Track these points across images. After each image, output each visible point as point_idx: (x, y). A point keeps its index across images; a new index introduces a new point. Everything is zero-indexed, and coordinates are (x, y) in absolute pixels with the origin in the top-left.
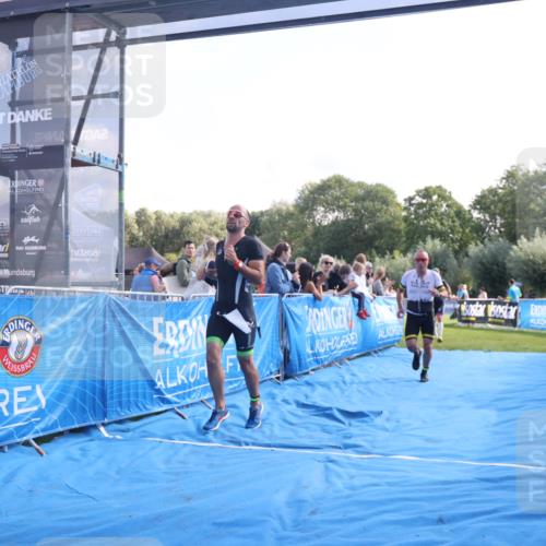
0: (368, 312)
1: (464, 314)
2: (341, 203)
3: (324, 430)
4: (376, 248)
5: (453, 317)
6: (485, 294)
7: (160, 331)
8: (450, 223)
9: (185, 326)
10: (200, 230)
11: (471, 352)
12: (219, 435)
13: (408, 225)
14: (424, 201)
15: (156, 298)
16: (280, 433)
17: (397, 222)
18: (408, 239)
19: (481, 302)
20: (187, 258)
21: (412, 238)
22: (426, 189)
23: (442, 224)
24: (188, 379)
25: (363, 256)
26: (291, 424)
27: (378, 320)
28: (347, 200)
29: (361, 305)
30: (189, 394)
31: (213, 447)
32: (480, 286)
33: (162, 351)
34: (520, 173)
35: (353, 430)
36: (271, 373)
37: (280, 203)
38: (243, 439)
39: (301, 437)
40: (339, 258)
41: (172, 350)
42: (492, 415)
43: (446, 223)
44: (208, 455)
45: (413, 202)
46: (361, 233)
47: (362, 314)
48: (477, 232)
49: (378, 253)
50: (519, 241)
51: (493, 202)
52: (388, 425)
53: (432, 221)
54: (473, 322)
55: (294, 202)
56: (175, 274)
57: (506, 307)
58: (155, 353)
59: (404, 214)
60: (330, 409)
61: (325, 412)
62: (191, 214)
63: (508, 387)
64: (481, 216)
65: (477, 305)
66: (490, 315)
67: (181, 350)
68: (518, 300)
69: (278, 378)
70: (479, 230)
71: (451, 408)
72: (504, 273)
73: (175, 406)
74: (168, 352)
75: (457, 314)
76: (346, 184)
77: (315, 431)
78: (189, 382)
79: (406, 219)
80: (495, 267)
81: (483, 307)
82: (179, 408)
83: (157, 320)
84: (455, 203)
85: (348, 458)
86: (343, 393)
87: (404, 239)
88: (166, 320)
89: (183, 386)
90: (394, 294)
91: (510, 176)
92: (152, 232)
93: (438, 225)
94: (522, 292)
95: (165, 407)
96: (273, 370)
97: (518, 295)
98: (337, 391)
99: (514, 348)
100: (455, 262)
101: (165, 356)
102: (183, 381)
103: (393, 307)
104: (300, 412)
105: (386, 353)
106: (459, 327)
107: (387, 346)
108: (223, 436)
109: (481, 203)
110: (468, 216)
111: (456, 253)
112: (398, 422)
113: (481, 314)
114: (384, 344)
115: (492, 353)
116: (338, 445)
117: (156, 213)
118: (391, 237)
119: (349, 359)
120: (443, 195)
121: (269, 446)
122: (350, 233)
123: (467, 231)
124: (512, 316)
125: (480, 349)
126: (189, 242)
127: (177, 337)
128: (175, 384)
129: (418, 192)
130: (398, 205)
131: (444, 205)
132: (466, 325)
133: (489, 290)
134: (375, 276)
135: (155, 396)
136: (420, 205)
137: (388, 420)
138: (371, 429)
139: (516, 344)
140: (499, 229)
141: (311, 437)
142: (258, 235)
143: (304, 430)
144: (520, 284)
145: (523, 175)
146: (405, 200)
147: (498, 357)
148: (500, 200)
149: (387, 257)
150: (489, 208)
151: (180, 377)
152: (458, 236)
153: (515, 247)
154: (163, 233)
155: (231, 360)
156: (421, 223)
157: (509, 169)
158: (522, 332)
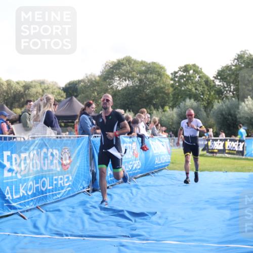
0: (148, 147)
1: (210, 148)
2: (130, 75)
3: (118, 225)
4: (154, 105)
5: (203, 150)
6: (224, 134)
7: (8, 161)
8: (201, 89)
9: (25, 157)
10: (37, 93)
11: (215, 173)
12: (48, 230)
13: (174, 90)
14: (185, 74)
15: (5, 138)
16: (90, 227)
17: (166, 88)
18: (174, 98)
19: (221, 140)
20: (28, 111)
21: (177, 98)
22: (186, 66)
23: (196, 89)
24: (26, 192)
25: (145, 110)
26: (97, 221)
27: (155, 152)
28: (134, 73)
29: (143, 142)
30: (28, 203)
31: (43, 238)
32: (220, 129)
33: (9, 174)
34: (246, 56)
35: (137, 225)
36: (84, 188)
37: (91, 75)
38: (64, 232)
39: (103, 230)
40: (129, 111)
41: (16, 173)
42: (227, 213)
43: (199, 89)
44: (41, 243)
45: (177, 75)
46: (144, 95)
47: (144, 148)
48: (219, 95)
49: (155, 108)
50: (246, 100)
51: (229, 75)
52: (160, 221)
53: (190, 87)
54: (216, 153)
55: (100, 74)
56: (20, 123)
57: (237, 143)
58: (5, 176)
59: (172, 82)
60: (122, 211)
61: (119, 214)
62: (32, 82)
63: (238, 195)
64: (221, 84)
65: (219, 142)
66: (227, 148)
67: (22, 173)
68: (244, 138)
69: (88, 191)
70: (219, 93)
71: (201, 209)
72: (236, 121)
73: (18, 211)
74: (14, 175)
75: (206, 148)
76: (133, 62)
77: (112, 226)
78: (28, 195)
79: (172, 86)
80: (230, 117)
81: (222, 143)
82: (21, 212)
83: (6, 154)
84: (205, 76)
85: (134, 243)
86: (131, 200)
87: (171, 99)
88: (12, 153)
89: (24, 197)
90: (165, 135)
91: (240, 57)
92: (5, 94)
93: (193, 90)
94: (247, 133)
95: (12, 212)
96: (85, 186)
97: (245, 134)
98: (127, 199)
99: (242, 170)
100: (205, 114)
101: (12, 178)
102: (24, 194)
103: (164, 143)
104: (102, 213)
105: (159, 174)
106: (207, 156)
107: (160, 169)
108: (51, 230)
109: (221, 75)
110: (212, 84)
111: (205, 108)
112: (167, 219)
113: (221, 147)
114: (159, 168)
115: (228, 173)
116: (128, 235)
117: (7, 81)
118: (163, 98)
119: (135, 178)
120: (197, 70)
121: (81, 236)
122: (136, 95)
123: (212, 93)
124: (241, 149)
125: (220, 170)
126: (30, 101)
127: (20, 165)
128: (18, 196)
129: (180, 68)
130: (168, 76)
131: (198, 77)
132: (212, 155)
133: (227, 132)
134: (152, 123)
135: (5, 205)
136: (182, 77)
137: (160, 217)
138: (149, 224)
139: (244, 167)
140: (232, 92)
141: (109, 230)
142: (76, 97)
143: (105, 225)
144: (246, 128)
145: (247, 57)
146: (172, 74)
147: (232, 176)
148: (233, 74)
149: (160, 110)
150: (226, 78)
151: (22, 192)
152: (206, 97)
153: (243, 104)
154: (12, 95)
155: (56, 180)
156: (183, 88)
157: (239, 53)
158: (247, 159)
